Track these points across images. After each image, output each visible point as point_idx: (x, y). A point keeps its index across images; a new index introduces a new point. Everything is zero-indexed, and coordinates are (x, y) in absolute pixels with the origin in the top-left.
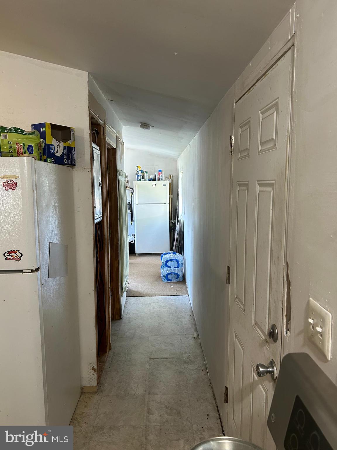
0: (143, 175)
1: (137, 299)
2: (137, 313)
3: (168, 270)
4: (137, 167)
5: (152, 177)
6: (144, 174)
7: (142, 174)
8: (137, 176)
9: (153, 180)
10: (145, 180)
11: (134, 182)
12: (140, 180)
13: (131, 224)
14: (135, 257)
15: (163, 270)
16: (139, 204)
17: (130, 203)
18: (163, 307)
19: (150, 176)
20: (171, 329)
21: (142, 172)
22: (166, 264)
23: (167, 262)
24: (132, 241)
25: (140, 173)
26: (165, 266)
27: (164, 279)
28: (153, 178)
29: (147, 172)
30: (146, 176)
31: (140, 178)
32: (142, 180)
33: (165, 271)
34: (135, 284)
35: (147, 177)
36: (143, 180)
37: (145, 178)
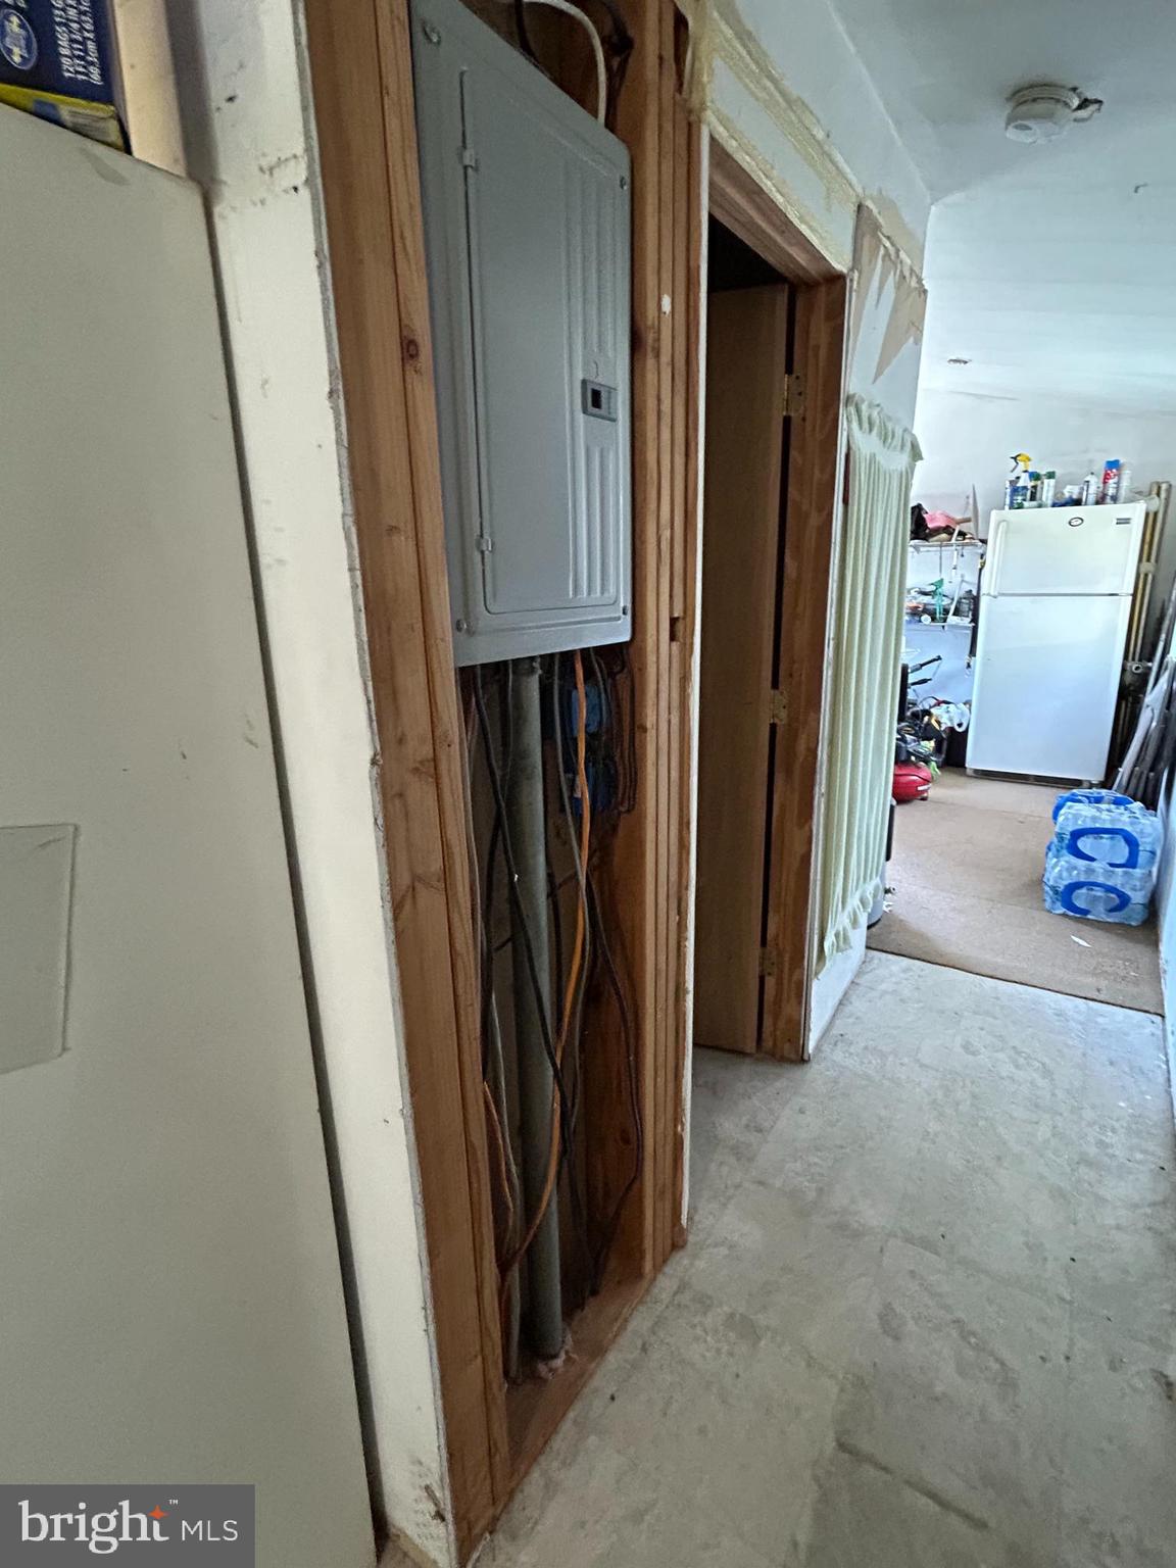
0: (1035, 487)
1: (906, 970)
2: (884, 1049)
3: (1075, 868)
4: (1015, 458)
5: (1071, 491)
6: (1039, 482)
7: (1033, 483)
8: (1009, 491)
9: (1077, 502)
10: (1040, 506)
11: (994, 513)
12: (1020, 507)
13: (969, 666)
14: (962, 780)
15: (1056, 864)
16: (1003, 595)
17: (974, 593)
18: (1012, 1053)
19: (1064, 487)
20: (1026, 1233)
21: (1035, 476)
22: (1072, 843)
23: (1077, 834)
24: (960, 725)
25: (1025, 481)
26: (1065, 851)
27: (1053, 902)
28: (1075, 497)
29: (1051, 475)
30: (1048, 490)
31: (1020, 498)
32: (1026, 504)
33: (1060, 870)
34: (925, 892)
35: (1051, 494)
36: (1034, 503)
37: (1041, 499)
